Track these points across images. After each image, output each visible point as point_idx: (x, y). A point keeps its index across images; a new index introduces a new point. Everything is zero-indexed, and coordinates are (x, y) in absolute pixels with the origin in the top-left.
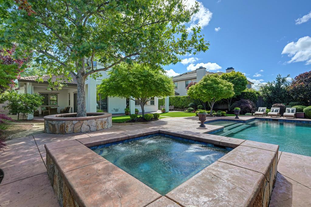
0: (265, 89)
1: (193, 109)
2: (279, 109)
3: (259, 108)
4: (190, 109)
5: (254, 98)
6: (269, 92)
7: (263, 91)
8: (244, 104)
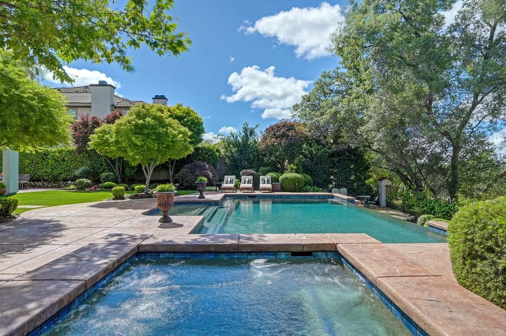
0: (228, 144)
1: (89, 181)
2: (251, 177)
3: (225, 176)
4: (81, 183)
5: (214, 159)
6: (234, 150)
7: (226, 148)
8: (200, 170)
